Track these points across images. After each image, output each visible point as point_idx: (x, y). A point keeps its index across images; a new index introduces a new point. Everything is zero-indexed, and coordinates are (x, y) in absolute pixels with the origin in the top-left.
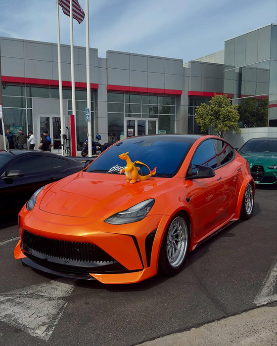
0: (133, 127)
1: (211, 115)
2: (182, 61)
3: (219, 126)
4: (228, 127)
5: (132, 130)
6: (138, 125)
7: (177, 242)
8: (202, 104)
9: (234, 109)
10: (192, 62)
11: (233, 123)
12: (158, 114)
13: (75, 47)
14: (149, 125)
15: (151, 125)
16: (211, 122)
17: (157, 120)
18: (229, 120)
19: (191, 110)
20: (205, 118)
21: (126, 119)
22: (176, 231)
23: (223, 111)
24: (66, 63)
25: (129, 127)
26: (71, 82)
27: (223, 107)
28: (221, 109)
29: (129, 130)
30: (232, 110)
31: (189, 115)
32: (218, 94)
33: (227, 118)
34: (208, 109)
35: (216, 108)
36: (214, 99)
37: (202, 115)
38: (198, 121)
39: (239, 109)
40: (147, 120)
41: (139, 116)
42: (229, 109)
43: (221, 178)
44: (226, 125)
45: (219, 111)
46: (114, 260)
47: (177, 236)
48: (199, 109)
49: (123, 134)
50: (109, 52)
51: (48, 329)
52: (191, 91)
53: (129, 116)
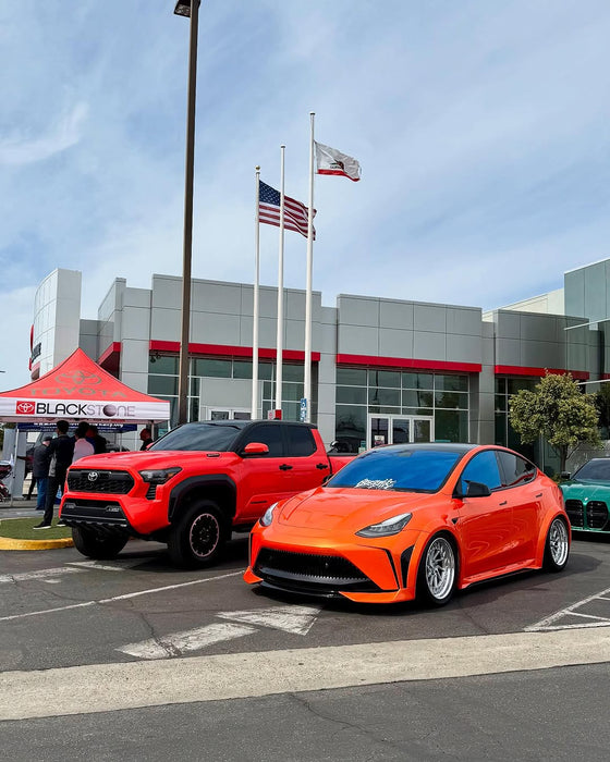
0: (385, 433)
1: (541, 412)
2: (480, 310)
3: (557, 435)
4: (577, 436)
5: (382, 438)
6: (394, 429)
7: (441, 571)
8: (521, 392)
9: (587, 401)
10: (501, 312)
11: (586, 430)
12: (434, 408)
13: (286, 291)
14: (416, 429)
15: (419, 428)
16: (540, 426)
17: (432, 419)
18: (579, 424)
19: (500, 402)
20: (528, 419)
21: (370, 417)
22: (439, 557)
23: (564, 405)
24: (268, 319)
25: (376, 432)
26: (276, 351)
27: (564, 398)
28: (560, 402)
29: (376, 438)
30: (581, 404)
31: (498, 411)
32: (552, 371)
33: (574, 419)
34: (533, 402)
35: (550, 400)
36: (545, 381)
37: (523, 413)
38: (514, 422)
39: (599, 401)
40: (412, 419)
41: (396, 411)
42: (575, 401)
43: (506, 503)
44: (572, 434)
45: (555, 405)
46: (366, 577)
47: (440, 564)
48: (516, 399)
49: (365, 446)
50: (343, 297)
51: (303, 630)
52: (500, 366)
53: (377, 411)
